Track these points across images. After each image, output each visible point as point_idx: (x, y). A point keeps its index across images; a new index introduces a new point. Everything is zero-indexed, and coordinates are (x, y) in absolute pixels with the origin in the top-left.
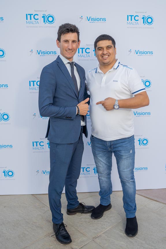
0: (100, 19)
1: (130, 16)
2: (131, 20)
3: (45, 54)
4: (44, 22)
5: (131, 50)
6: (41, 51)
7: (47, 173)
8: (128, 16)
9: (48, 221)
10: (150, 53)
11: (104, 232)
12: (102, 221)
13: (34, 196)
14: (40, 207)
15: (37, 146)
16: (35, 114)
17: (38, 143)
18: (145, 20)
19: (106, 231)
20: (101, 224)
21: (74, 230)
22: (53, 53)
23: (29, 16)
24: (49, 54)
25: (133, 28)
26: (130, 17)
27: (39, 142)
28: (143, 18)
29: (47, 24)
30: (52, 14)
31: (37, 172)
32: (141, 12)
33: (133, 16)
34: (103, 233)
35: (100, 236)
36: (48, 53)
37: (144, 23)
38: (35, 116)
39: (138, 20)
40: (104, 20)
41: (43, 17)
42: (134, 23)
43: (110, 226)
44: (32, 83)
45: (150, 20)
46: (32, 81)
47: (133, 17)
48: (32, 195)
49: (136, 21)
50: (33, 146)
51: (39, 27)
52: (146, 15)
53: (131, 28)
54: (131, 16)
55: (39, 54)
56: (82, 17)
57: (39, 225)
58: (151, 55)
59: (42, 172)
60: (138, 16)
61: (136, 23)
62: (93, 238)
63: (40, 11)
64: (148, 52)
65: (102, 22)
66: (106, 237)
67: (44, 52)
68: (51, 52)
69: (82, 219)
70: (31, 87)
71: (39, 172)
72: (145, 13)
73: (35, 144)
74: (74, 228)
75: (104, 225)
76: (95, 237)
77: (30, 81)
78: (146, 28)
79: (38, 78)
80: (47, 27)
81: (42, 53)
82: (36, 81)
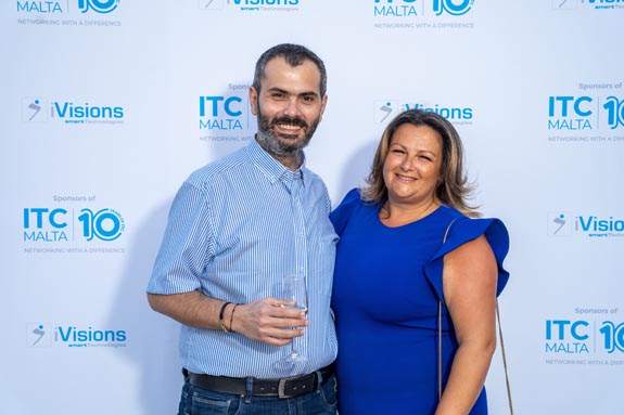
3: (83, 115)
4: (81, 6)
5: (389, 104)
6: (69, 106)
10: (462, 114)
16: (41, 327)
18: (442, 1)
22: (113, 113)
24: (98, 115)
25: (397, 26)
29: (92, 14)
36: (95, 112)
37: (436, 9)
38: (41, 334)
42: (401, 11)
44: (33, 217)
46: (33, 210)
49: (406, 4)
51: (64, 23)
53: (389, 26)
55: (62, 115)
58: (467, 123)
61: (408, 10)
64: (453, 110)
65: (286, 6)
67: (79, 110)
68: (104, 109)
70: (29, 231)
77: (26, 211)
78: (444, 25)
79: (55, 198)
80: (90, 23)
81: (74, 113)
82: (50, 211)
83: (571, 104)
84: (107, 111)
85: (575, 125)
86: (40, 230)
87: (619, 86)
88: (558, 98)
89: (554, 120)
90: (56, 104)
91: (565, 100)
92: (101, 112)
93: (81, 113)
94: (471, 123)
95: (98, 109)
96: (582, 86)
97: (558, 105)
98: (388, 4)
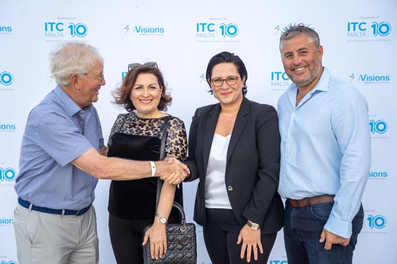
0: (155, 30)
1: (201, 24)
2: (203, 30)
4: (72, 34)
5: (203, 75)
8: (198, 24)
18: (225, 30)
23: (49, 26)
26: (201, 27)
28: (222, 27)
30: (83, 22)
32: (217, 19)
33: (206, 24)
37: (223, 34)
39: (213, 30)
40: (162, 30)
41: (71, 27)
42: (208, 35)
45: (232, 30)
47: (206, 26)
49: (210, 32)
52: (227, 23)
54: (203, 24)
60: (214, 25)
61: (211, 35)
72: (225, 19)
88: (276, 73)
89: (273, 82)
98: (202, 33)
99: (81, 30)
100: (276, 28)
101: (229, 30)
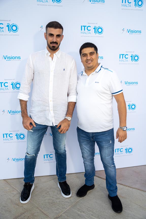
1: (83, 26)
2: (85, 30)
3: (10, 59)
4: (9, 31)
6: (7, 56)
7: (17, 160)
8: (82, 26)
9: (16, 204)
10: (101, 58)
11: (64, 211)
12: (63, 202)
13: (6, 181)
14: (10, 192)
15: (7, 137)
16: (4, 110)
17: (7, 135)
18: (96, 30)
19: (66, 211)
20: (62, 204)
21: (39, 211)
22: (18, 58)
25: (86, 36)
26: (83, 28)
27: (9, 134)
28: (95, 28)
29: (12, 33)
30: (15, 23)
31: (7, 159)
32: (92, 23)
33: (86, 26)
34: (64, 213)
35: (61, 216)
36: (14, 58)
37: (95, 32)
38: (4, 112)
39: (90, 30)
41: (8, 26)
42: (87, 33)
43: (69, 206)
45: (100, 30)
47: (86, 28)
48: (4, 180)
49: (88, 31)
50: (4, 137)
51: (5, 35)
52: (97, 26)
53: (84, 36)
54: (85, 26)
55: (5, 59)
56: (42, 26)
57: (8, 209)
58: (102, 60)
59: (12, 160)
60: (90, 27)
61: (89, 33)
62: (55, 218)
63: (5, 21)
66: (66, 216)
67: (9, 57)
68: (16, 57)
69: (46, 201)
71: (9, 160)
72: (96, 24)
73: (5, 135)
74: (39, 209)
75: (65, 205)
76: (57, 217)
78: (97, 37)
79: (5, 80)
80: (11, 35)
81: (8, 58)
82: (4, 83)
83: (124, 56)
84: (16, 58)
85: (125, 61)
86: (2, 87)
87: (134, 52)
88: (122, 55)
89: (120, 59)
90: (4, 56)
91: (123, 55)
92: (15, 58)
93: (10, 58)
94: (103, 60)
95: (14, 57)
96: (126, 52)
97: (121, 56)
98: (84, 31)
99: (14, 28)
100: (123, 30)
101: (98, 30)
